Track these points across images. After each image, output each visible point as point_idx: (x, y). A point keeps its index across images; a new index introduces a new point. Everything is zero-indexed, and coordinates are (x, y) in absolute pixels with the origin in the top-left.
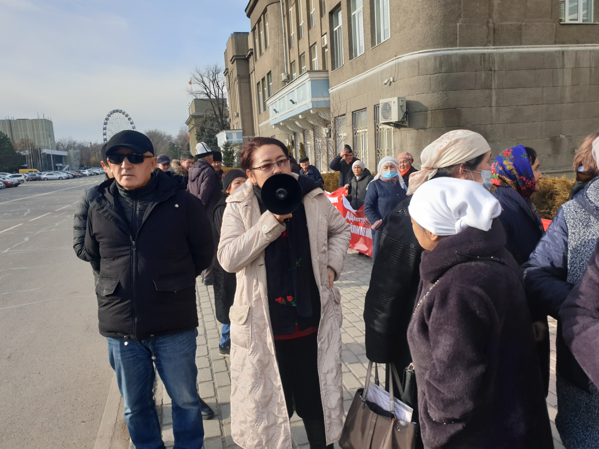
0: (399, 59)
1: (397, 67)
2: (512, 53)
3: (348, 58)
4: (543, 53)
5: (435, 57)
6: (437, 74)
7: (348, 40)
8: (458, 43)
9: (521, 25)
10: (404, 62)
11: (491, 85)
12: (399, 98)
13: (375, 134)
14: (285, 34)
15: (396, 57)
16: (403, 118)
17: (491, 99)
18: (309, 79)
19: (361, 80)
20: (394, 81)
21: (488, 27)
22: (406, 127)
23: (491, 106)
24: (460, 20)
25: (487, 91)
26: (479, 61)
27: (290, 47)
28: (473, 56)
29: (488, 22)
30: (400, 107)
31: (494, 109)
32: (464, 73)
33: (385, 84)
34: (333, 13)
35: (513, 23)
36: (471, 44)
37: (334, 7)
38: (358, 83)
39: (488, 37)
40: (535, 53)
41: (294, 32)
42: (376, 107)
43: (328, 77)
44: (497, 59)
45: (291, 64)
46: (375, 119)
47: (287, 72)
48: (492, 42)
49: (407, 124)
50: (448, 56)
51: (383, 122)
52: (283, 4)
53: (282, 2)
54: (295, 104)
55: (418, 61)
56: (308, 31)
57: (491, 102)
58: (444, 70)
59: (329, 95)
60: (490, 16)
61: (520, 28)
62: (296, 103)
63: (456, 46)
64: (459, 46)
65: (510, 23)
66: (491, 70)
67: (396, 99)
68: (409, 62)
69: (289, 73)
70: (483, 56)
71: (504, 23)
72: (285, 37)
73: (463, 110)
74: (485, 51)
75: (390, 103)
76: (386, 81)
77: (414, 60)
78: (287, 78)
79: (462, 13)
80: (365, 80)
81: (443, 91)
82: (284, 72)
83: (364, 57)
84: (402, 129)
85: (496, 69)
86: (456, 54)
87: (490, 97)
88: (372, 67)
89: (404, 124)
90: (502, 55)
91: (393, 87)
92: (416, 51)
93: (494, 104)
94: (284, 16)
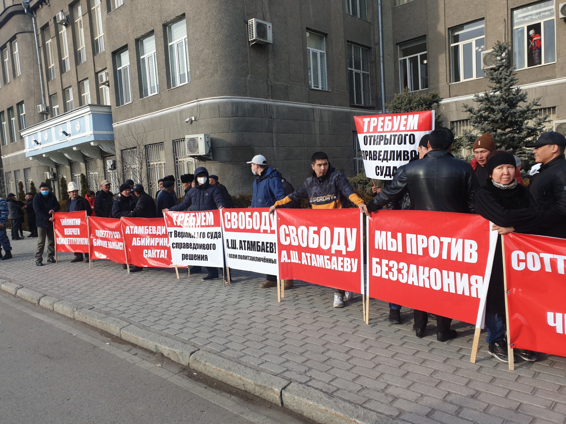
0: (200, 102)
1: (198, 109)
2: (283, 106)
3: (139, 96)
4: (302, 109)
5: (233, 103)
6: (235, 118)
8: (248, 94)
9: (287, 86)
10: (205, 104)
11: (272, 130)
12: (205, 135)
14: (41, 65)
15: (198, 100)
17: (273, 141)
18: (90, 112)
19: (156, 117)
20: (195, 120)
21: (267, 83)
22: (210, 160)
23: (273, 146)
24: (249, 76)
25: (270, 134)
26: (263, 110)
27: (48, 79)
28: (259, 105)
29: (267, 80)
30: (206, 143)
31: (275, 148)
32: (254, 118)
33: (187, 122)
34: (116, 54)
35: (282, 84)
36: (257, 96)
37: (119, 48)
38: (152, 119)
39: (268, 92)
40: (298, 108)
41: (53, 65)
42: (175, 143)
43: (111, 112)
44: (275, 110)
46: (174, 153)
47: (45, 103)
48: (271, 96)
49: (211, 158)
50: (242, 103)
52: (38, 35)
53: (36, 33)
54: (68, 136)
55: (218, 105)
56: (76, 66)
57: (273, 143)
58: (240, 114)
59: (112, 129)
60: (268, 77)
61: (287, 88)
63: (247, 96)
64: (249, 96)
65: (281, 84)
66: (271, 118)
67: (202, 136)
68: (210, 104)
70: (265, 106)
71: (277, 83)
72: (41, 68)
73: (255, 147)
74: (267, 102)
75: (196, 139)
76: (188, 120)
77: (215, 103)
79: (250, 71)
80: (161, 117)
81: (240, 131)
82: (41, 103)
83: (159, 97)
84: (207, 162)
85: (275, 117)
86: (248, 102)
87: (272, 139)
88: (170, 107)
89: (209, 158)
90: (278, 106)
92: (216, 96)
93: (275, 145)
94: (39, 48)
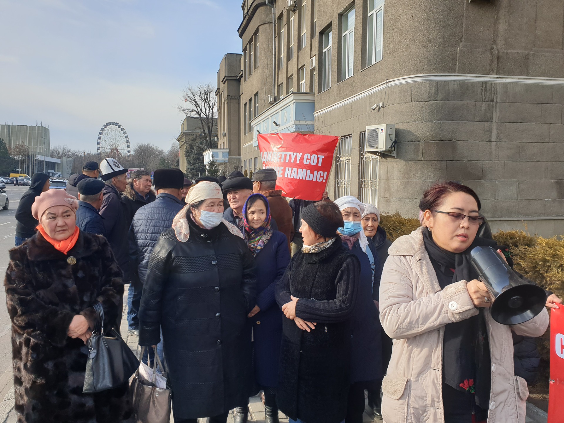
0: (390, 83)
1: (387, 92)
2: (517, 84)
3: (336, 80)
4: (552, 87)
5: (431, 83)
6: (432, 102)
7: (337, 62)
8: (457, 69)
9: (528, 54)
10: (396, 86)
11: (492, 118)
12: (387, 125)
13: (359, 164)
15: (388, 81)
16: (391, 147)
17: (491, 133)
18: (294, 101)
19: (348, 104)
20: (383, 107)
21: (492, 53)
22: (394, 157)
23: (490, 141)
24: (461, 44)
25: (487, 124)
26: (479, 90)
28: (473, 84)
29: (492, 48)
30: (389, 135)
31: (493, 144)
32: (462, 102)
33: (374, 109)
34: (324, 33)
35: (520, 51)
36: (471, 71)
37: (325, 26)
38: (344, 106)
39: (491, 65)
40: (543, 86)
41: (284, 54)
42: (362, 134)
43: (314, 100)
44: (500, 89)
45: (279, 86)
46: (360, 147)
47: (275, 94)
48: (495, 71)
49: (395, 154)
50: (446, 83)
51: (369, 150)
52: (275, 25)
53: (274, 23)
54: (278, 126)
55: (411, 86)
56: (298, 52)
57: (490, 136)
58: (440, 97)
59: (313, 119)
60: (495, 42)
61: (527, 57)
62: (280, 125)
63: (455, 72)
64: (458, 73)
65: (517, 51)
66: (492, 101)
67: (383, 127)
68: (401, 85)
69: (276, 95)
70: (484, 85)
71: (509, 51)
72: (275, 58)
73: (459, 142)
74: (487, 80)
75: (377, 130)
76: (374, 107)
77: (407, 84)
78: (274, 100)
79: (464, 37)
81: (438, 120)
82: (271, 94)
83: (353, 79)
84: (389, 159)
85: (498, 100)
86: (455, 81)
87: (490, 131)
89: (392, 155)
90: (506, 85)
91: (382, 113)
92: (410, 75)
93: (494, 138)
94: (275, 38)
